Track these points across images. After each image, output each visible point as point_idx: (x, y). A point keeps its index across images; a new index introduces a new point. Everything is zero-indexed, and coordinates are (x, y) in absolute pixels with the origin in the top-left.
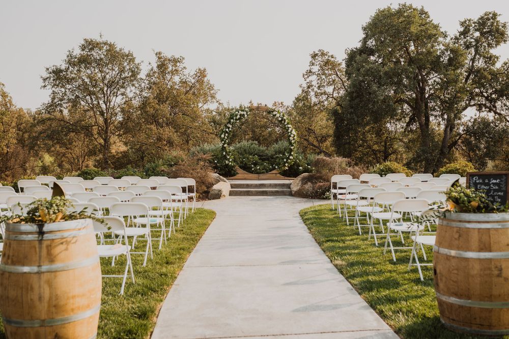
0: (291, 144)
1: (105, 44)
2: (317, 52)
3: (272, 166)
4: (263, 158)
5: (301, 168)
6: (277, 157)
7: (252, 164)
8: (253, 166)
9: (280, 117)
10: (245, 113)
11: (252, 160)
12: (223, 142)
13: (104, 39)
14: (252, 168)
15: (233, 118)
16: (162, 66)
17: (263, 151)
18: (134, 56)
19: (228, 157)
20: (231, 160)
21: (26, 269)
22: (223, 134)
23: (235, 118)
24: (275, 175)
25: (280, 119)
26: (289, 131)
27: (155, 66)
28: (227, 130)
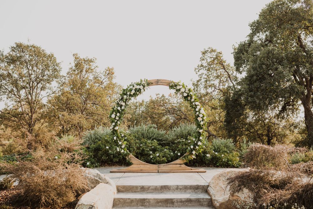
0: (199, 126)
1: (33, 46)
3: (174, 152)
4: (163, 143)
5: (208, 155)
6: (179, 142)
7: (150, 150)
8: (151, 152)
9: (185, 92)
11: (150, 145)
12: (114, 124)
13: (31, 44)
14: (150, 155)
15: (126, 94)
16: (78, 65)
17: (162, 135)
19: (120, 143)
20: (123, 147)
22: (114, 113)
23: (128, 93)
24: (179, 166)
25: (185, 95)
26: (197, 110)
27: (73, 65)
28: (119, 108)
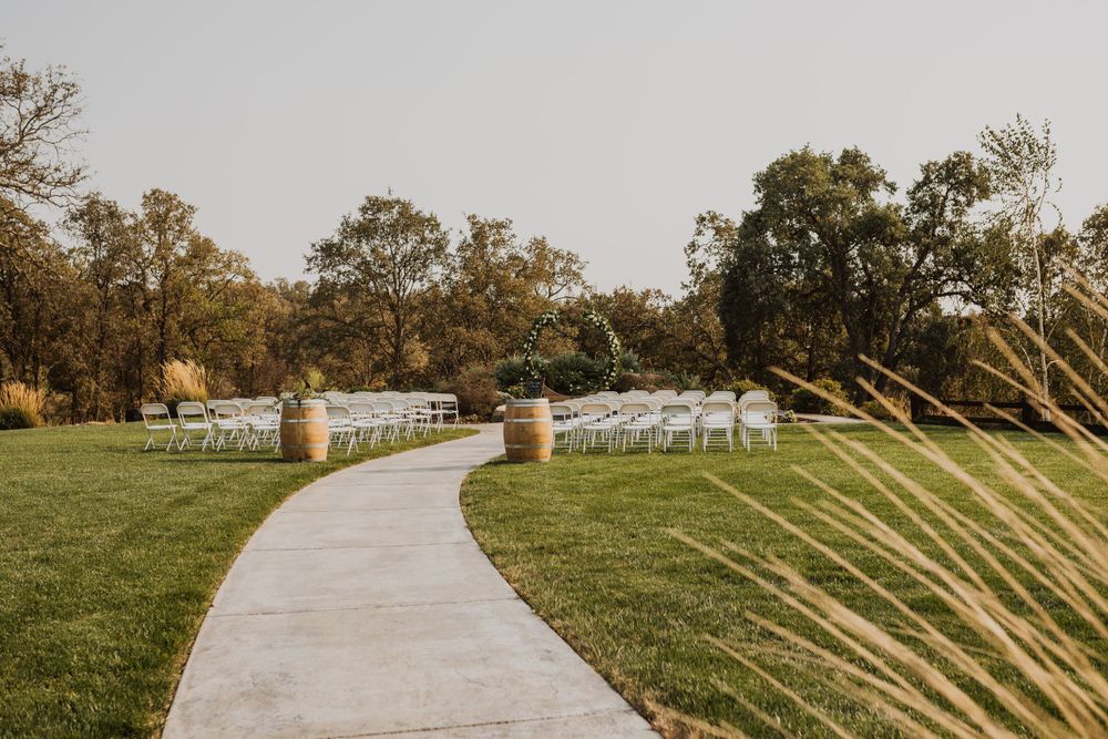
1: (398, 202)
2: (705, 215)
7: (571, 383)
8: (571, 385)
10: (553, 316)
13: (394, 197)
16: (479, 235)
18: (439, 221)
21: (291, 421)
26: (610, 339)
27: (469, 235)
